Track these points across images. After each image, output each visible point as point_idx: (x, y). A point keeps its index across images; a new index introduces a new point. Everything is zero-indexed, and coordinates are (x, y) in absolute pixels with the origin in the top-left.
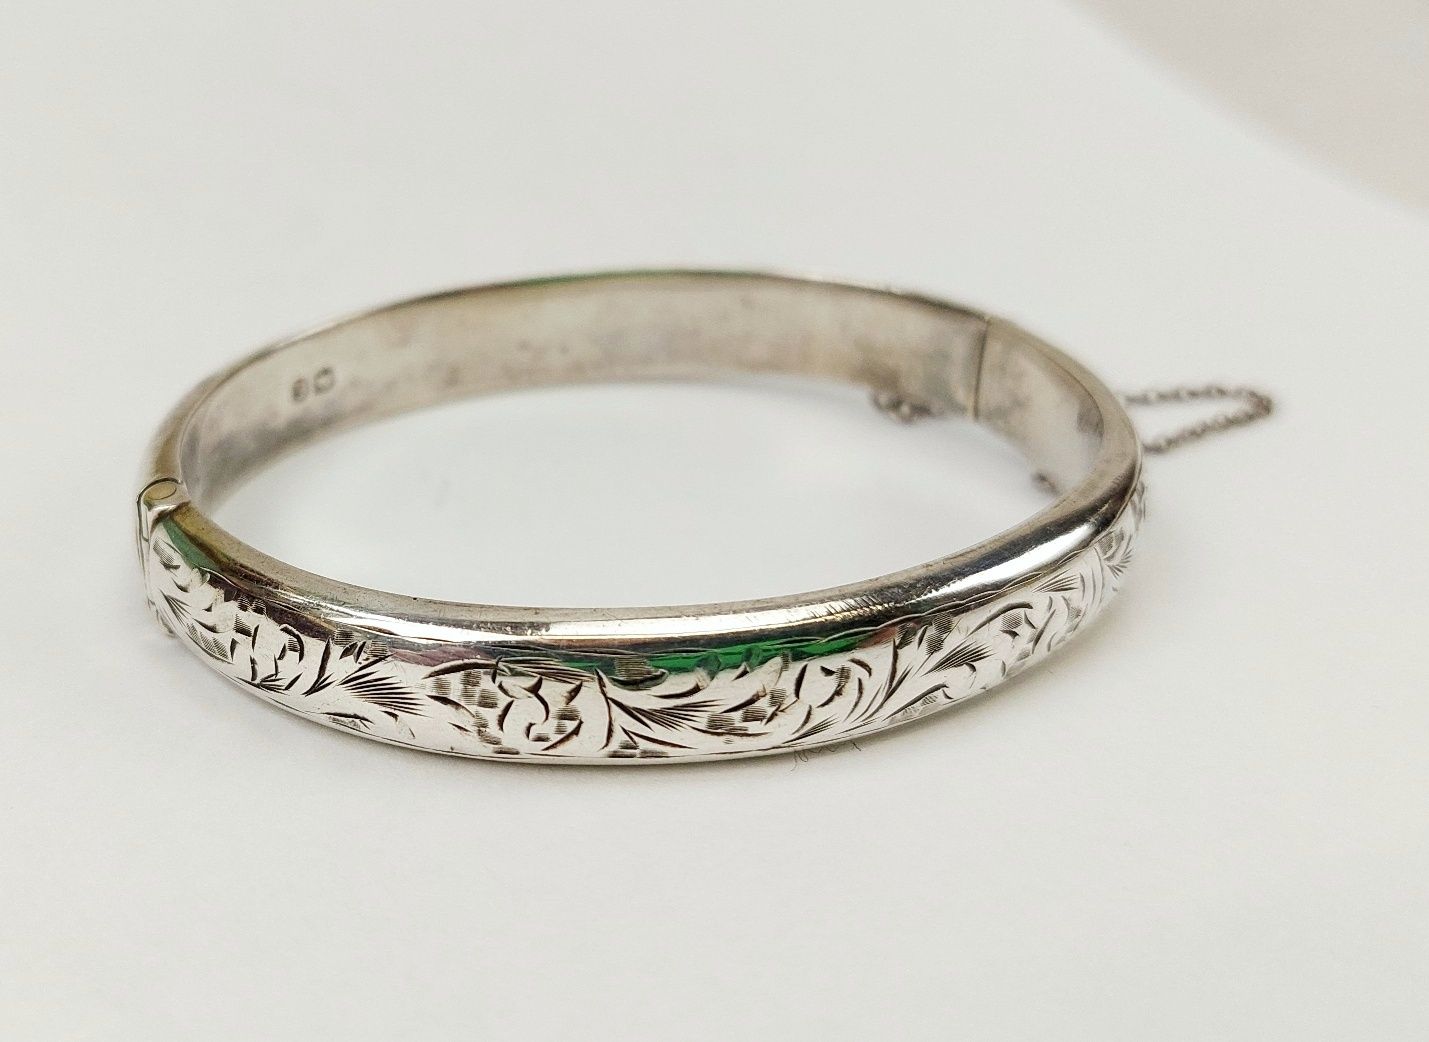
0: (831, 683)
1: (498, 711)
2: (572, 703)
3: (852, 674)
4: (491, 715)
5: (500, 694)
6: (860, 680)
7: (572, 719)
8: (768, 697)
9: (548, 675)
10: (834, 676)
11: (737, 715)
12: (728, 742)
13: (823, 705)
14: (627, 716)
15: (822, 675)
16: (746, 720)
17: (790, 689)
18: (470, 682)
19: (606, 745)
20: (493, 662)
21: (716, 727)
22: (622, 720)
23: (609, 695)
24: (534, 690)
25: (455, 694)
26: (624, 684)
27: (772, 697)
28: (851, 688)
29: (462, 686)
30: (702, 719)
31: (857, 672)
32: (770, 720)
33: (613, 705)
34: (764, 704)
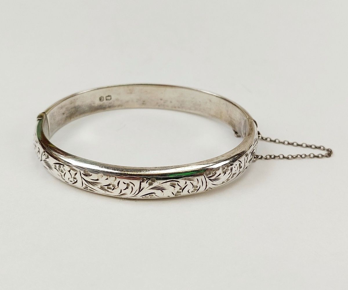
0: (125, 186)
1: (64, 174)
2: (76, 176)
3: (130, 185)
4: (63, 174)
5: (64, 171)
6: (132, 187)
7: (76, 179)
8: (112, 185)
9: (72, 169)
10: (126, 184)
11: (106, 187)
12: (105, 192)
13: (124, 190)
14: (85, 182)
15: (123, 184)
16: (108, 188)
17: (116, 185)
18: (60, 167)
19: (82, 186)
20: (63, 164)
21: (102, 188)
22: (84, 182)
23: (82, 176)
24: (69, 171)
25: (57, 168)
26: (85, 175)
27: (113, 185)
28: (130, 188)
29: (58, 167)
30: (99, 186)
31: (131, 185)
32: (113, 190)
33: (83, 179)
34: (111, 186)
